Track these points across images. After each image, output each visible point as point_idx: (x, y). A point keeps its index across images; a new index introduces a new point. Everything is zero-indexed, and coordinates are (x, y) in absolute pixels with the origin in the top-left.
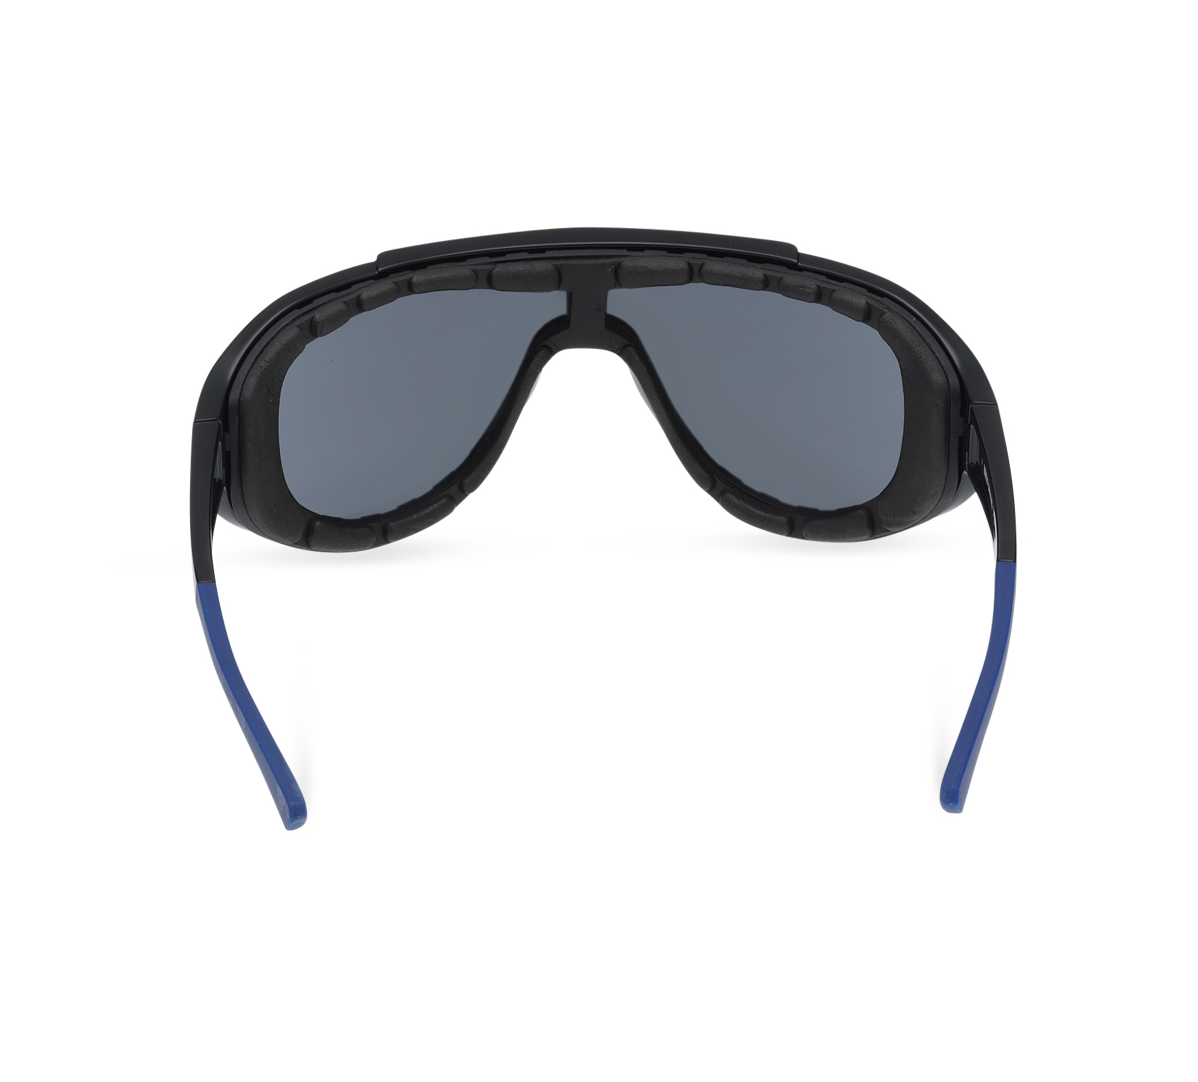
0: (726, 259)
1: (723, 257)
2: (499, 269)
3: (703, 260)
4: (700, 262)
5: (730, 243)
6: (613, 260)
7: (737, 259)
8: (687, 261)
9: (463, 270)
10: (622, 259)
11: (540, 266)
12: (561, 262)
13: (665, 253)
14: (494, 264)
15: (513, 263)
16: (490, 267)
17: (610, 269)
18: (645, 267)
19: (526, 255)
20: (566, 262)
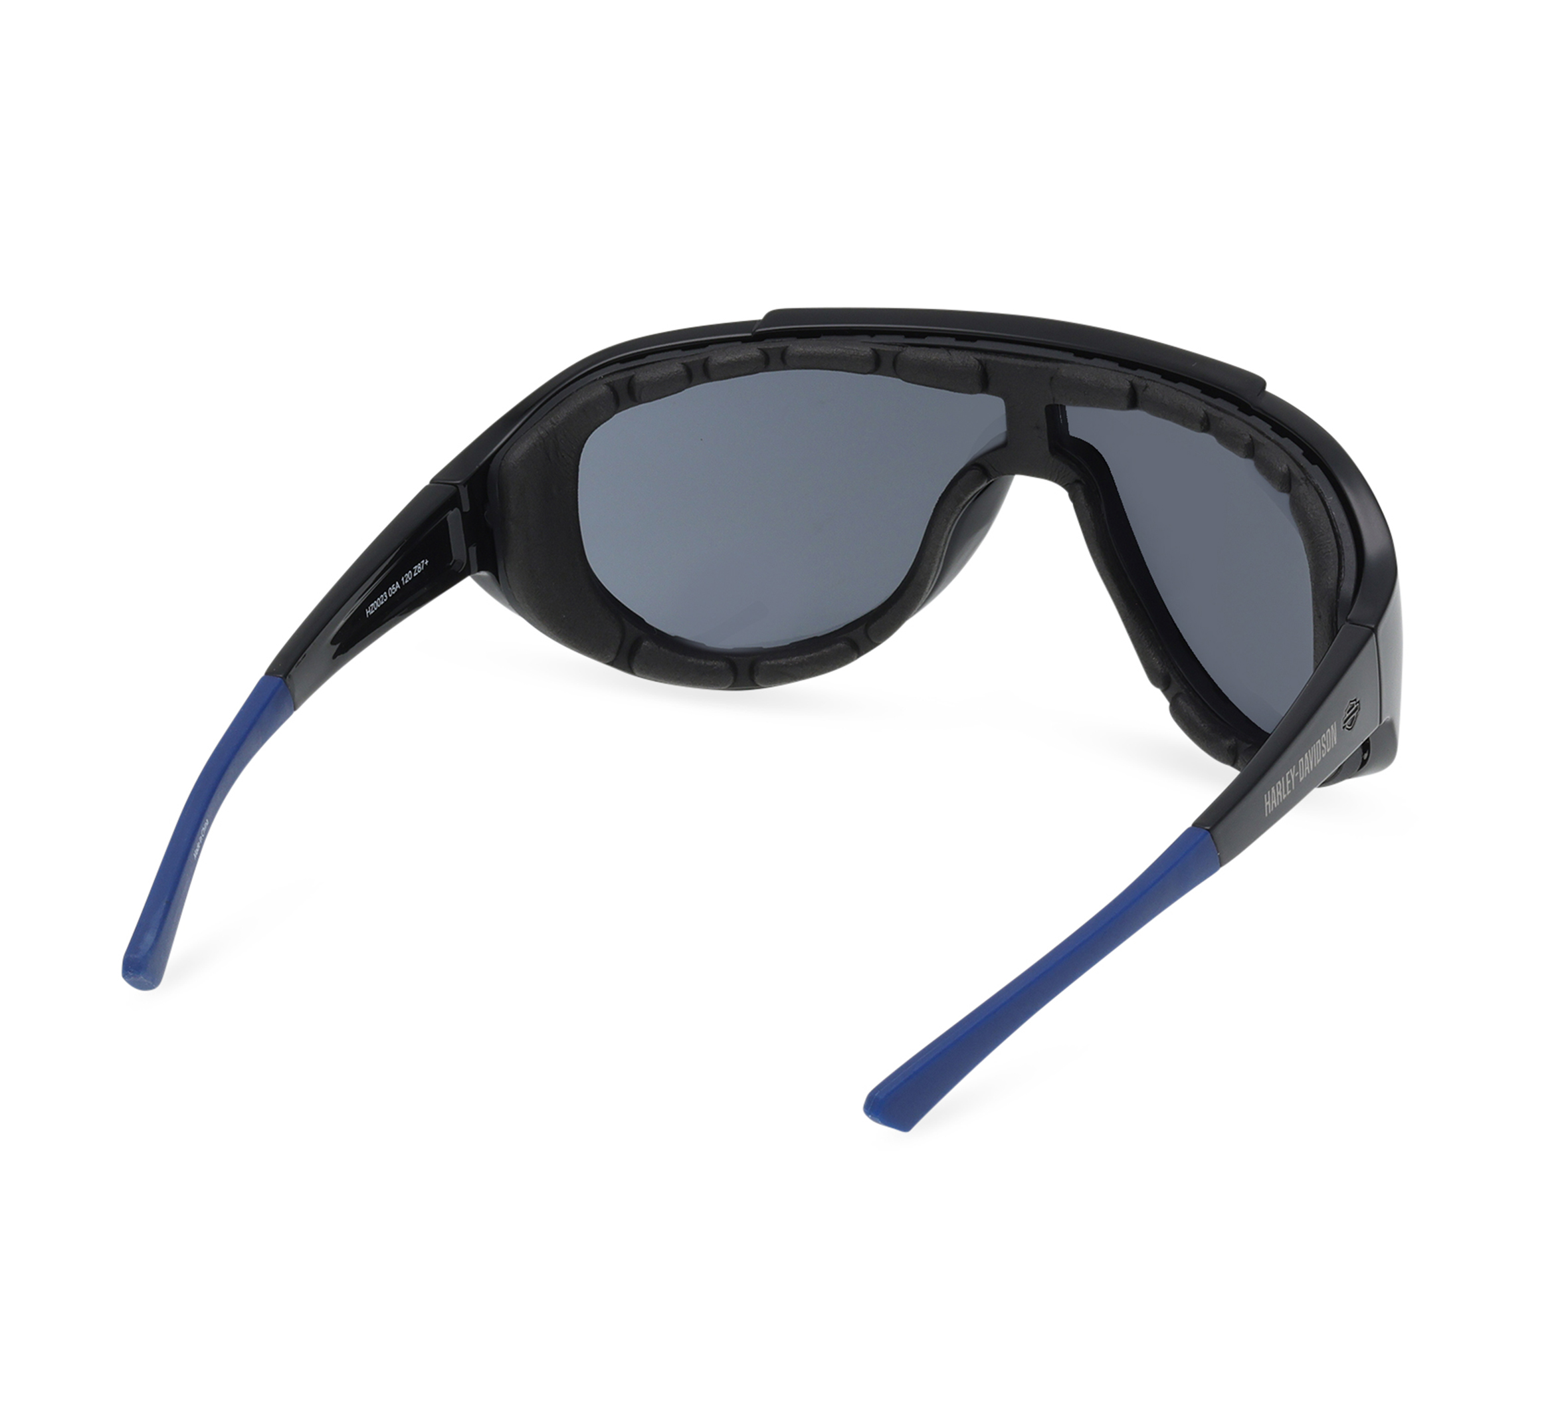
0: (1181, 386)
2: (910, 353)
3: (1148, 382)
5: (1193, 365)
9: (862, 348)
11: (957, 358)
12: (988, 357)
14: (903, 347)
15: (928, 349)
16: (897, 349)
19: (951, 342)
20: (993, 358)
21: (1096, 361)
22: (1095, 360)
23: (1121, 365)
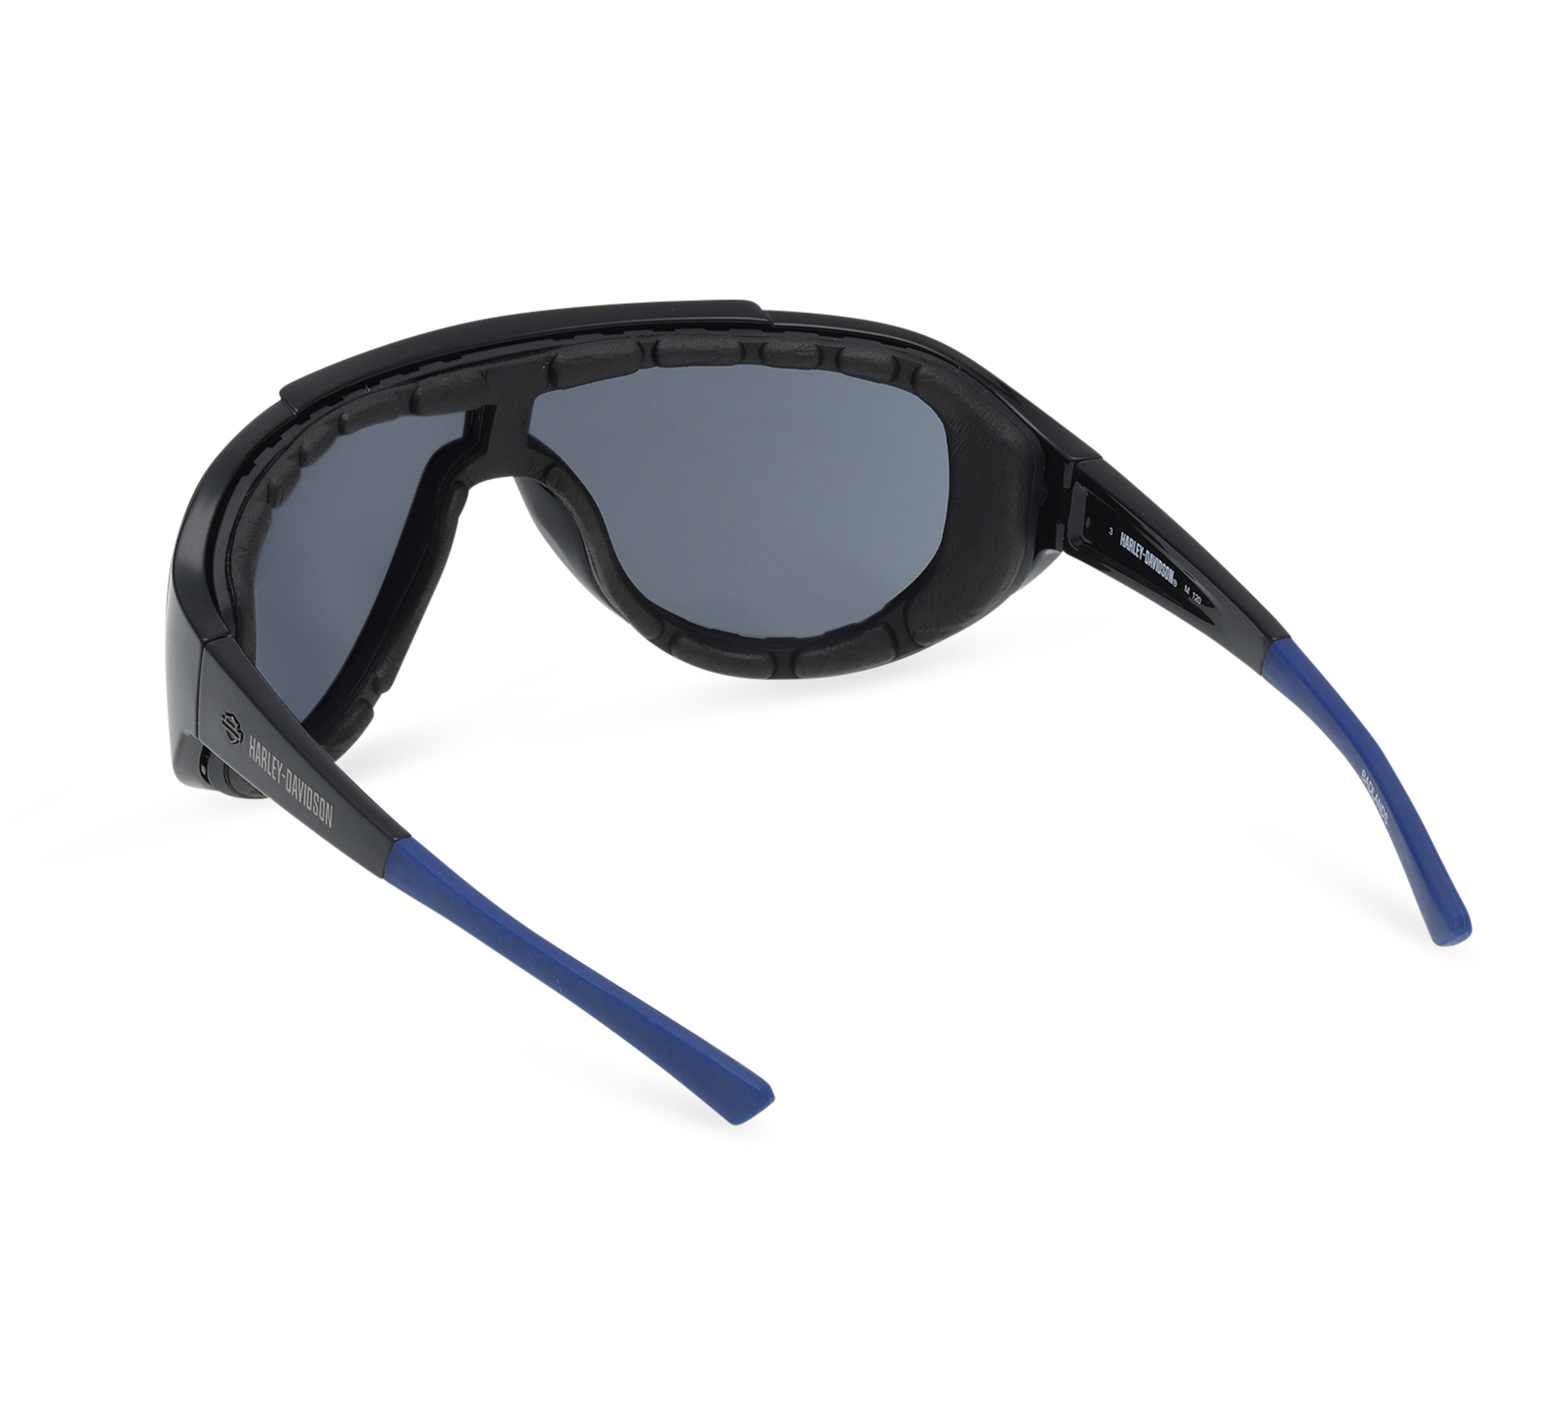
0: (677, 331)
1: (673, 330)
3: (653, 337)
4: (653, 340)
5: (674, 311)
6: (542, 356)
7: (693, 330)
8: (637, 341)
10: (553, 353)
13: (600, 336)
16: (411, 386)
17: (544, 367)
18: (590, 357)
21: (578, 338)
22: (576, 337)
23: (604, 334)
